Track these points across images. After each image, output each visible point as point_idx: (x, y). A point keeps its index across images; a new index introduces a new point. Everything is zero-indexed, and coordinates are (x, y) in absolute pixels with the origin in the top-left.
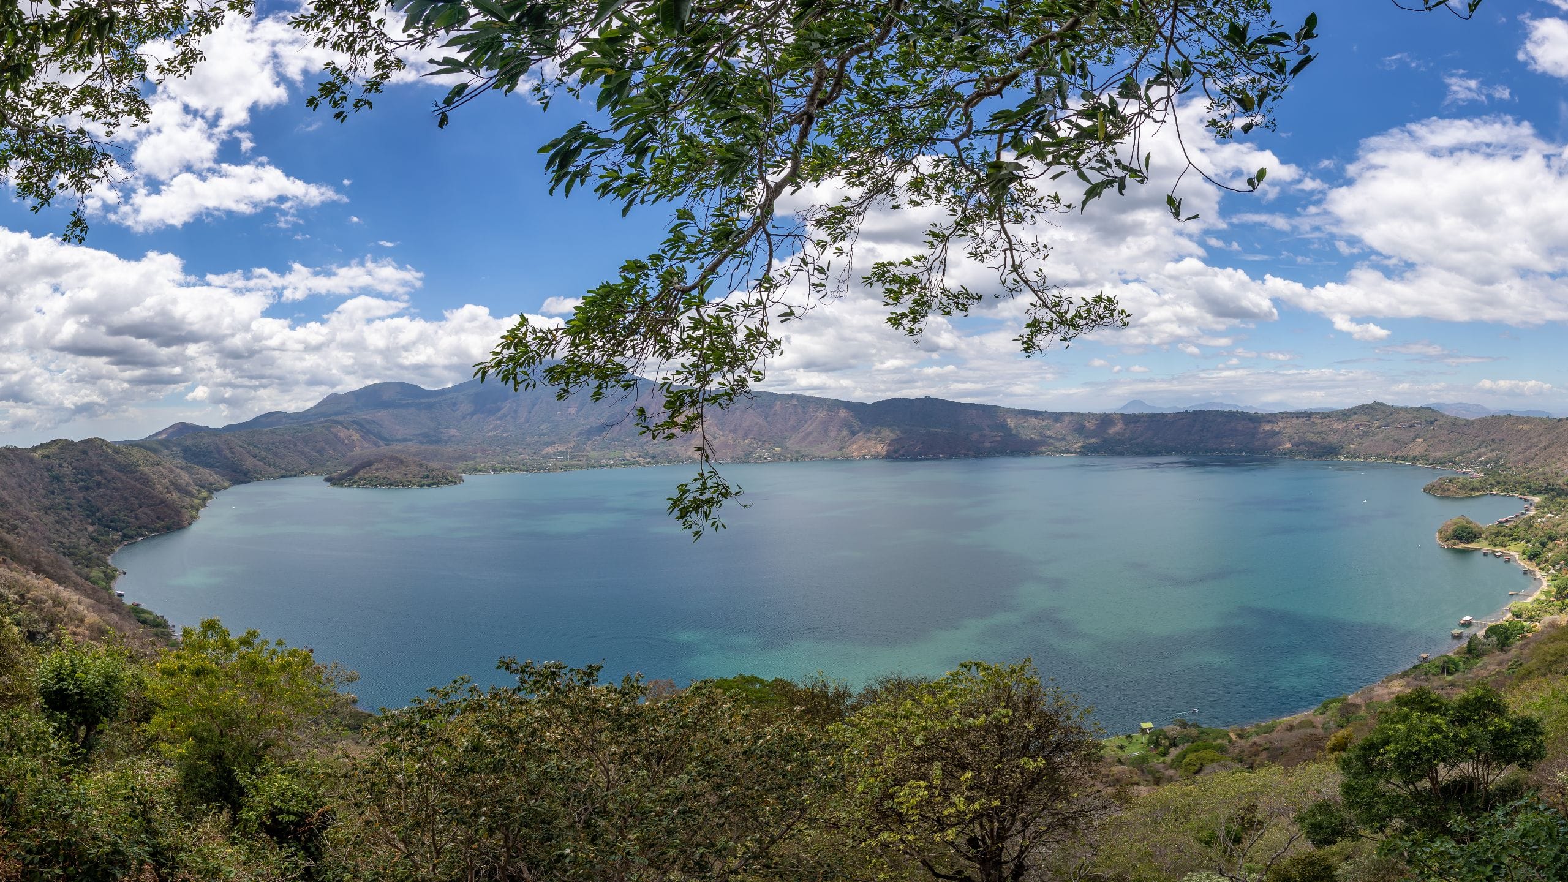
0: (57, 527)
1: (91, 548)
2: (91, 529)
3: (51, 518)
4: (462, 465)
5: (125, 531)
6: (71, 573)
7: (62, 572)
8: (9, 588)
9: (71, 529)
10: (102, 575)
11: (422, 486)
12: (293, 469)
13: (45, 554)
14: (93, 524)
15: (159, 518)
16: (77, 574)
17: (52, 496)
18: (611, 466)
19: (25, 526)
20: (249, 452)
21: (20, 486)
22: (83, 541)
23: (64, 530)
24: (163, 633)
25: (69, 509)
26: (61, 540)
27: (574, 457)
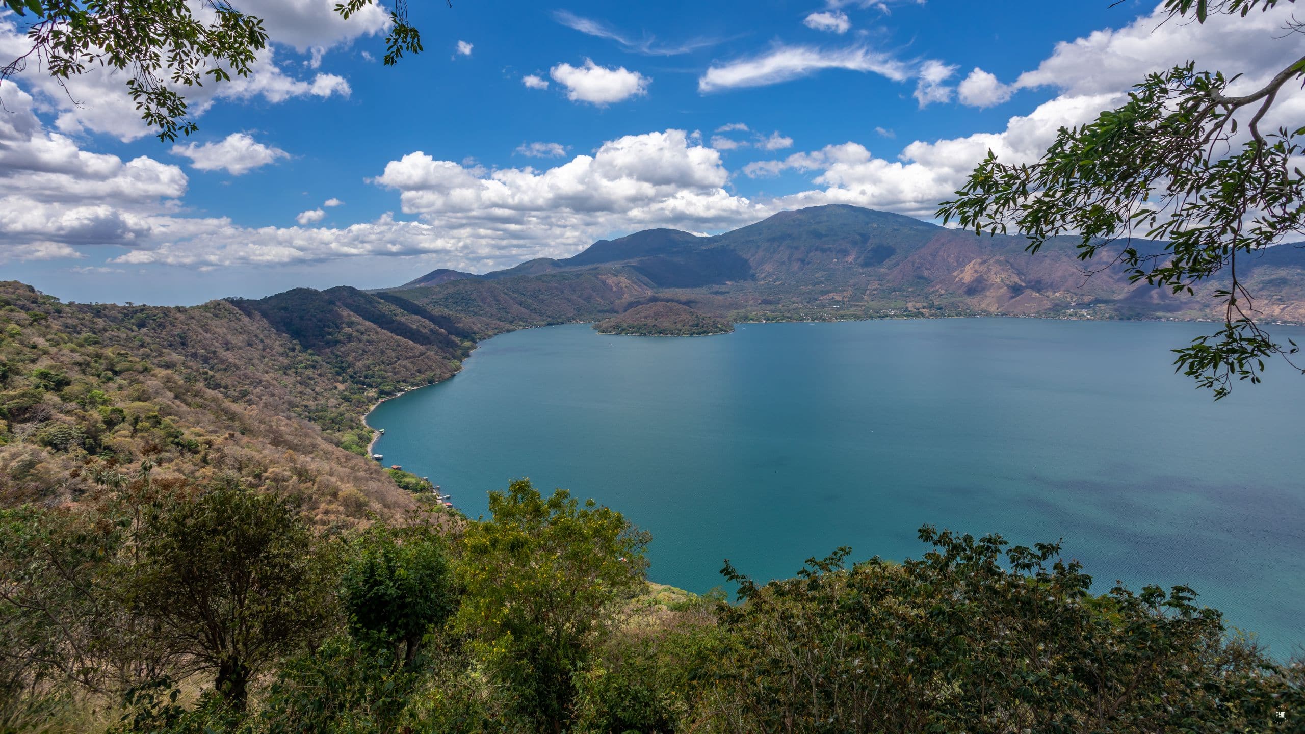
0: (300, 388)
1: (342, 409)
2: (341, 387)
3: (291, 380)
4: (733, 313)
5: (381, 387)
6: (319, 441)
7: (308, 441)
8: (240, 469)
9: (317, 389)
10: (356, 439)
11: (692, 335)
12: (559, 317)
13: (285, 421)
14: (343, 382)
15: (419, 371)
16: (326, 440)
17: (291, 354)
18: (891, 317)
19: (258, 390)
20: (514, 299)
21: (250, 345)
22: (333, 402)
23: (309, 391)
24: (428, 499)
25: (314, 367)
26: (305, 403)
27: (851, 306)
